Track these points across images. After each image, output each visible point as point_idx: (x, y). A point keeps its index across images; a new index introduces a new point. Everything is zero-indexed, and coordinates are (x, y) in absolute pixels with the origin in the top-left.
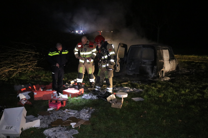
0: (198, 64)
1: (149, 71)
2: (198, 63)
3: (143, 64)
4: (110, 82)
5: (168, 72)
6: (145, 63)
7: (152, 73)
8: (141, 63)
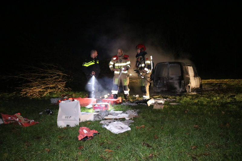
0: (219, 84)
1: (177, 86)
2: (217, 83)
3: (171, 80)
4: (146, 89)
5: (194, 88)
6: (172, 78)
7: (180, 87)
8: (169, 78)
